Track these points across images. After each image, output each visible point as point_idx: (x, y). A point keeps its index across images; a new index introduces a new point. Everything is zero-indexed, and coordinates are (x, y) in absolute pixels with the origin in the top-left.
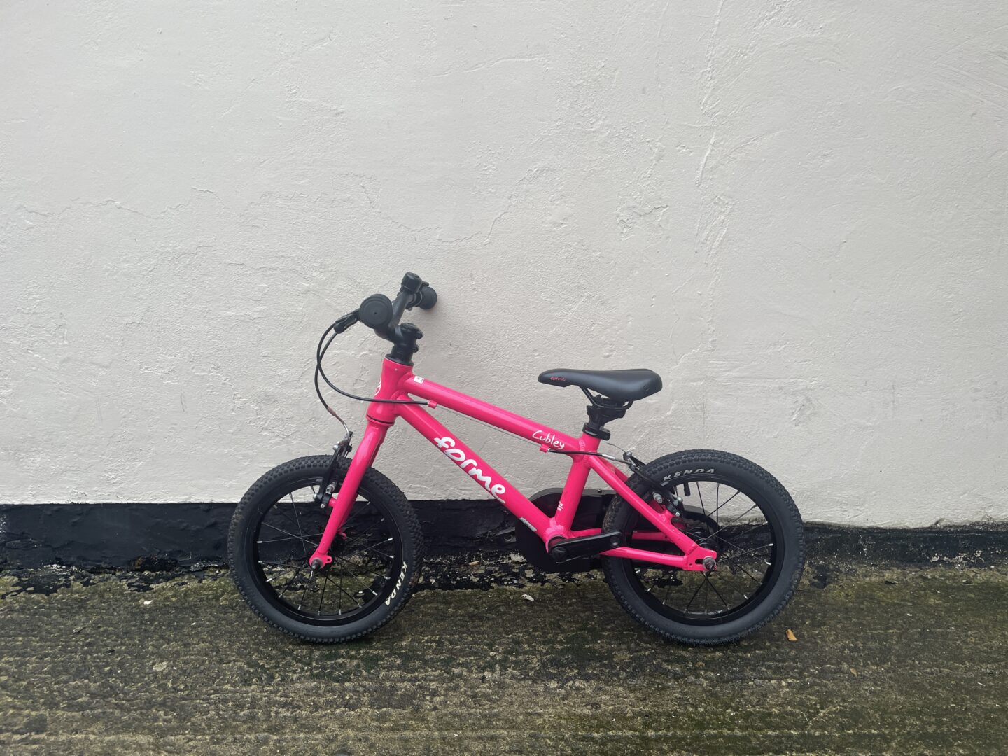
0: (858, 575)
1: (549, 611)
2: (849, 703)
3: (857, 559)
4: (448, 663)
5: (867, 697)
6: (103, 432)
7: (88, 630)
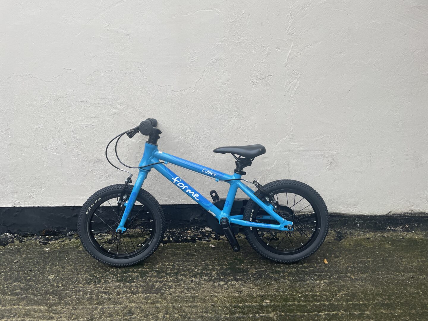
0: (355, 236)
1: (221, 252)
2: (350, 290)
3: (355, 228)
4: (177, 274)
5: (359, 288)
6: (27, 176)
7: (21, 261)
